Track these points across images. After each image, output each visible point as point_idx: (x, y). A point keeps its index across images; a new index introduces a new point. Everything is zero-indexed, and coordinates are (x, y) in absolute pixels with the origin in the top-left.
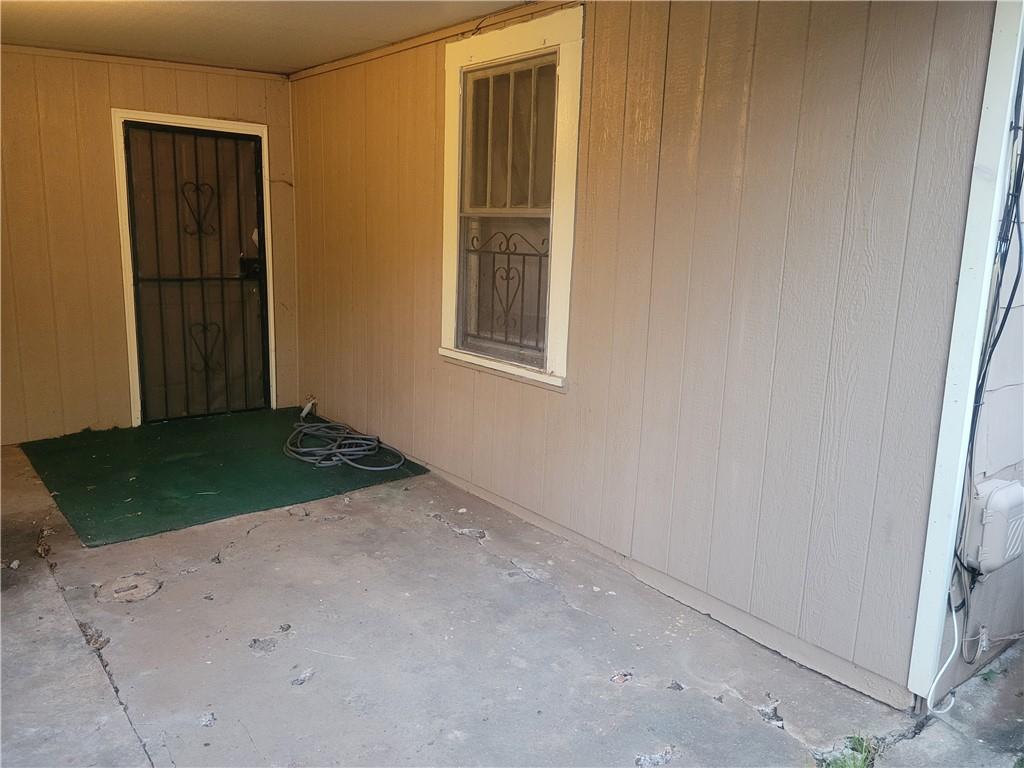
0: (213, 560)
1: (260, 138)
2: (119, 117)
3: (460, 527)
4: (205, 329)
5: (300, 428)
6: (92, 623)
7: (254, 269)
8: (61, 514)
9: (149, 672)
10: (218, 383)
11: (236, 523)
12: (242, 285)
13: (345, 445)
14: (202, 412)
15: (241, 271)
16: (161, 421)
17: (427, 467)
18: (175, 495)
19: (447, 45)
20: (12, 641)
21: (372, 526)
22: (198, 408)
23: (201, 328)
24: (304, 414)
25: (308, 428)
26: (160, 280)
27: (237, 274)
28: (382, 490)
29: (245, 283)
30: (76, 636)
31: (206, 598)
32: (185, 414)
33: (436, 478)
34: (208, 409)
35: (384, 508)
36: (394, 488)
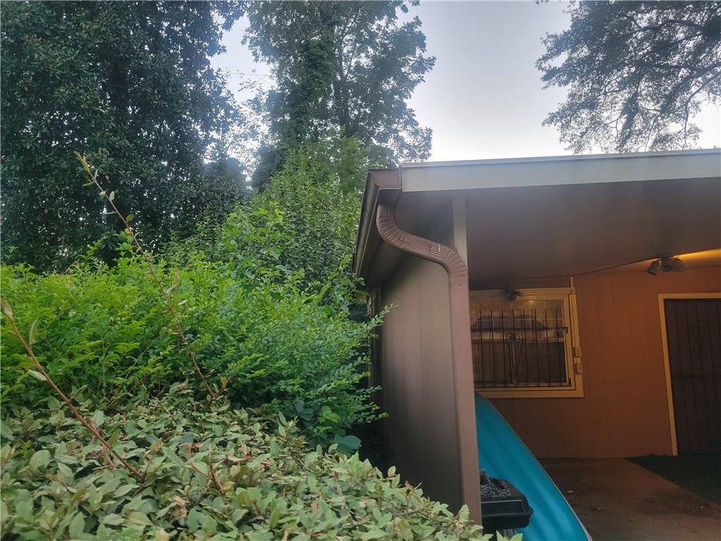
2: (661, 297)
16: (687, 454)
26: (682, 376)
32: (699, 451)
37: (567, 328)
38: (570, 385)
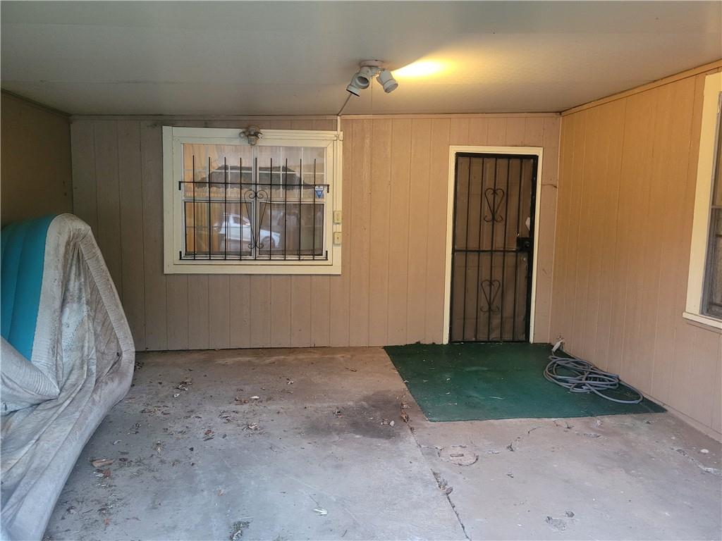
0: (508, 448)
1: (538, 156)
2: (453, 150)
3: (705, 466)
4: (491, 284)
5: (555, 360)
6: (440, 473)
7: (525, 245)
8: (410, 395)
9: (481, 520)
10: (496, 321)
11: (519, 424)
12: (517, 256)
13: (591, 378)
14: (485, 340)
15: (517, 246)
16: (460, 342)
17: (665, 407)
18: (476, 395)
19: (707, 77)
20: (397, 473)
21: (624, 448)
22: (482, 337)
23: (488, 283)
24: (554, 349)
25: (560, 361)
26: (467, 251)
27: (514, 247)
28: (627, 419)
29: (519, 254)
30: (433, 480)
31: (509, 475)
32: (474, 339)
33: (673, 417)
34: (489, 338)
35: (632, 435)
36: (638, 419)
37: (328, 186)
38: (327, 259)
